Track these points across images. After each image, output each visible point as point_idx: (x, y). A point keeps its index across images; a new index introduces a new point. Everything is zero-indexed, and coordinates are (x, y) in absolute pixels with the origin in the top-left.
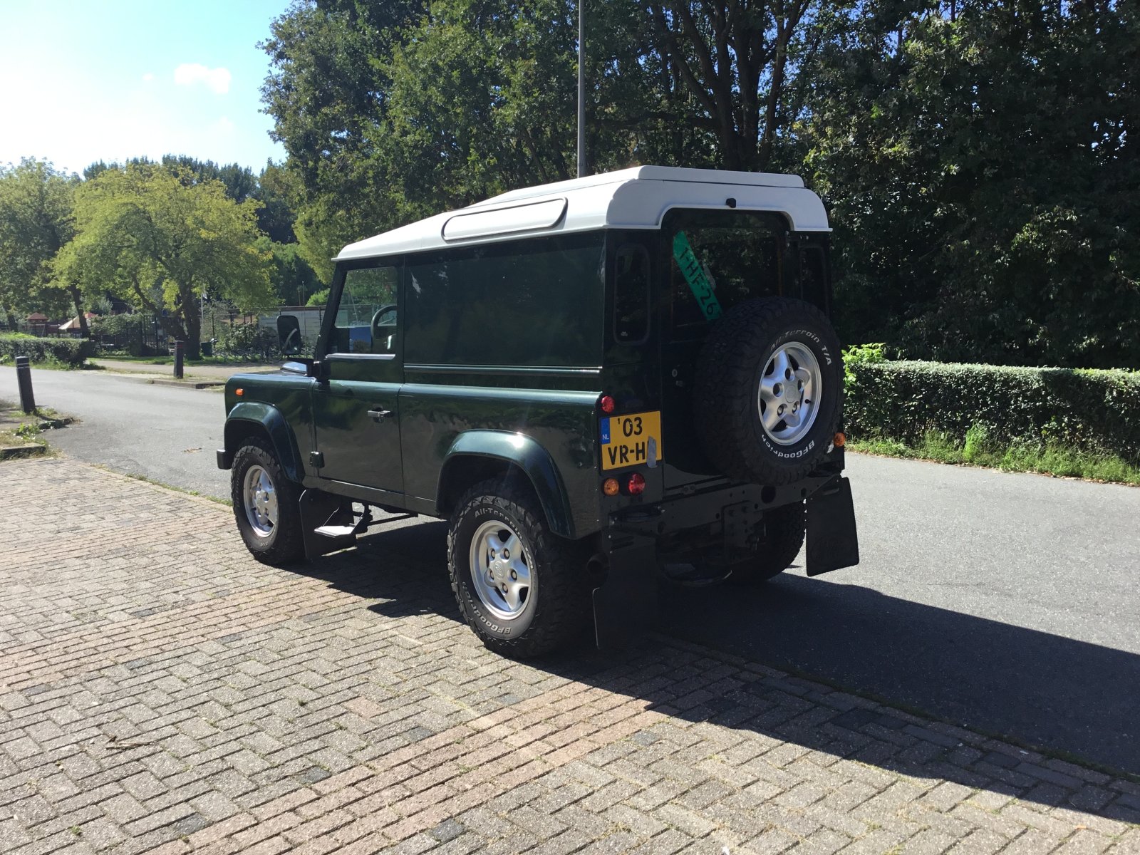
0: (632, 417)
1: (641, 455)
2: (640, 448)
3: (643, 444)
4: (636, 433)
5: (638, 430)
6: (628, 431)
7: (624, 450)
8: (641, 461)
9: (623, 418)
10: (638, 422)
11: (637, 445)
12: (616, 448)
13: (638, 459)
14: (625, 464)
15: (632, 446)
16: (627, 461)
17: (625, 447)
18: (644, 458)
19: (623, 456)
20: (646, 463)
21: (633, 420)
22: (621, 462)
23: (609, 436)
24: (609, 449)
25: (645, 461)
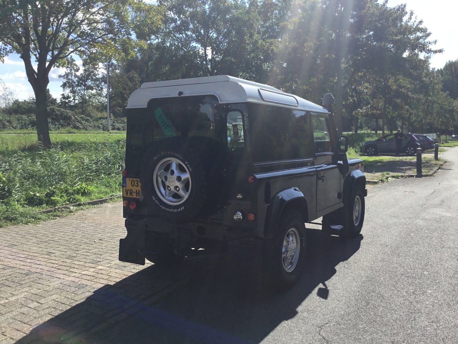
0: (135, 180)
1: (138, 195)
2: (138, 192)
3: (139, 191)
4: (136, 186)
5: (137, 185)
6: (133, 184)
7: (131, 191)
8: (138, 197)
9: (131, 179)
10: (137, 182)
11: (136, 190)
12: (128, 190)
13: (137, 196)
14: (131, 196)
15: (134, 190)
16: (132, 195)
17: (132, 190)
18: (139, 196)
19: (131, 193)
20: (139, 199)
21: (135, 181)
22: (130, 195)
23: (126, 185)
24: (126, 190)
25: (139, 197)
